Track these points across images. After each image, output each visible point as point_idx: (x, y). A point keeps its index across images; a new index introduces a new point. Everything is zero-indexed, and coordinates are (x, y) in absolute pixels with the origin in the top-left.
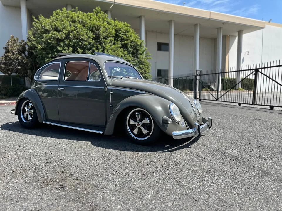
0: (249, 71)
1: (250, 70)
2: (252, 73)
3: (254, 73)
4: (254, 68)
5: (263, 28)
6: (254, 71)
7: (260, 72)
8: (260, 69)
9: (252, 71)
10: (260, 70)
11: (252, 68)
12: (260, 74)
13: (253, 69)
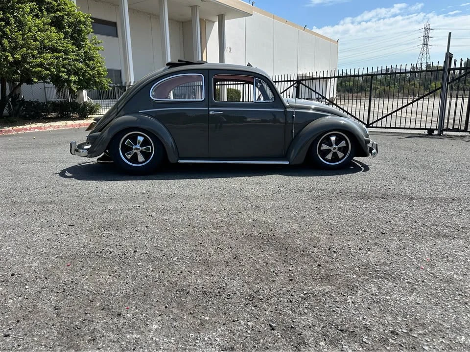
0: (289, 83)
1: (291, 81)
2: (293, 85)
3: (295, 85)
4: (296, 79)
5: (251, 15)
6: (295, 83)
7: (303, 84)
8: (303, 80)
9: (292, 83)
10: (304, 82)
11: (292, 79)
12: (304, 87)
13: (294, 81)
